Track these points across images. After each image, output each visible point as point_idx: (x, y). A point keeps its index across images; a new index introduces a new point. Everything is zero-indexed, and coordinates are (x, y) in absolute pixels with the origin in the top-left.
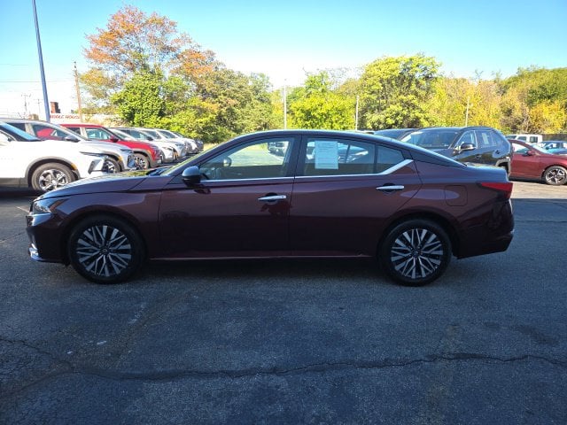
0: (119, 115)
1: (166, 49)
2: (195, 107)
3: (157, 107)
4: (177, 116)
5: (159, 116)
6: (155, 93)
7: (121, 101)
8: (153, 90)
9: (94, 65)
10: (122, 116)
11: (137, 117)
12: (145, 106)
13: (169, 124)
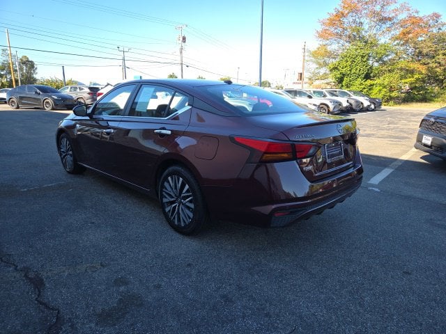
0: (331, 79)
1: (384, 20)
2: (401, 69)
3: (364, 71)
4: (382, 78)
5: (364, 78)
6: (365, 60)
7: (335, 68)
8: (363, 57)
9: (321, 43)
10: (334, 80)
11: (346, 80)
12: (353, 71)
13: (371, 85)
